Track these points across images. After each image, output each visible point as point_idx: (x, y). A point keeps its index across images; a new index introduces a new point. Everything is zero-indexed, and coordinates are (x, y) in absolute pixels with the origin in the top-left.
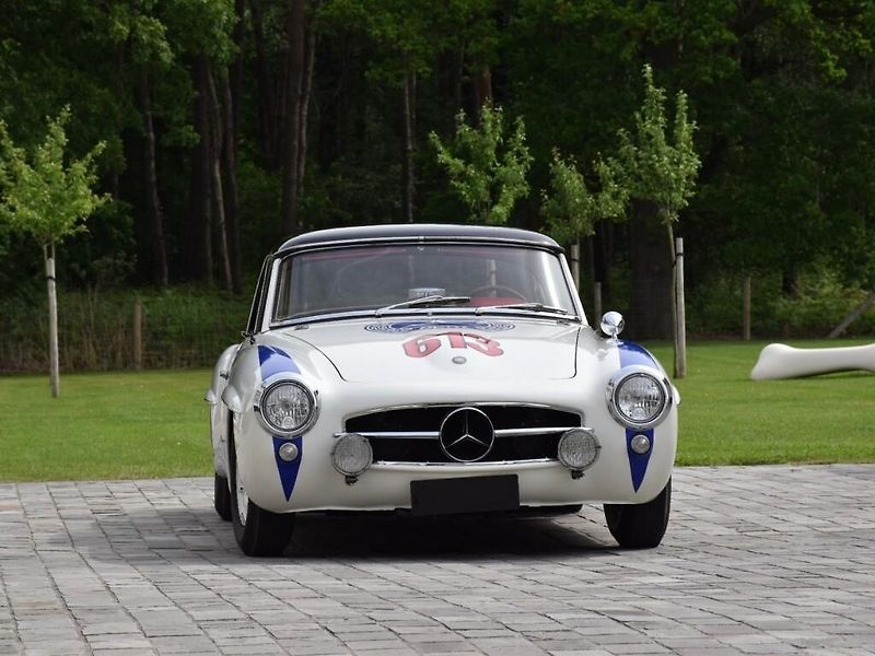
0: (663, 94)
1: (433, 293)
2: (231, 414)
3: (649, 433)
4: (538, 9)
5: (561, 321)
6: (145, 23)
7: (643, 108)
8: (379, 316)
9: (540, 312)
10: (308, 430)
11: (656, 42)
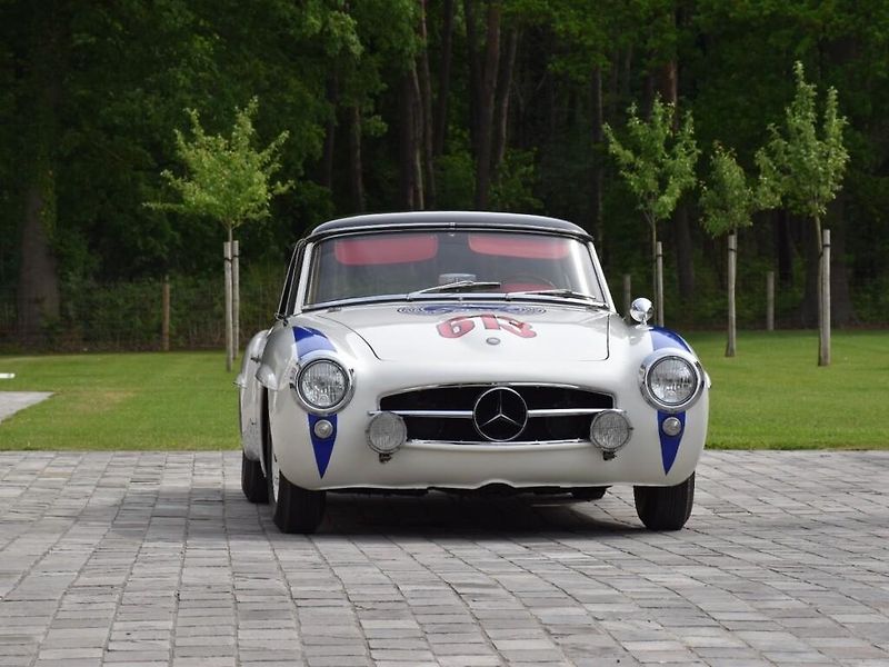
0: (814, 90)
1: (465, 279)
2: (265, 390)
3: (681, 416)
4: (716, 6)
5: (590, 307)
6: (336, 19)
7: (794, 103)
8: (410, 300)
9: (569, 298)
10: (343, 408)
11: (831, 38)
